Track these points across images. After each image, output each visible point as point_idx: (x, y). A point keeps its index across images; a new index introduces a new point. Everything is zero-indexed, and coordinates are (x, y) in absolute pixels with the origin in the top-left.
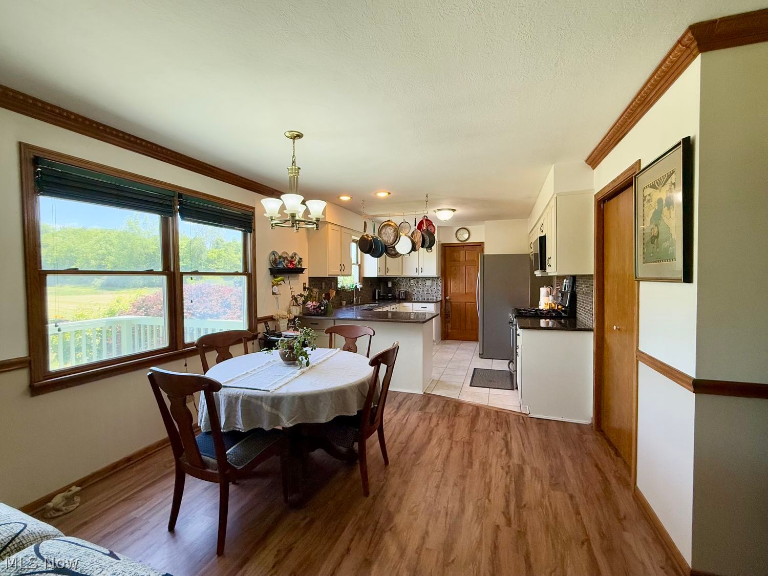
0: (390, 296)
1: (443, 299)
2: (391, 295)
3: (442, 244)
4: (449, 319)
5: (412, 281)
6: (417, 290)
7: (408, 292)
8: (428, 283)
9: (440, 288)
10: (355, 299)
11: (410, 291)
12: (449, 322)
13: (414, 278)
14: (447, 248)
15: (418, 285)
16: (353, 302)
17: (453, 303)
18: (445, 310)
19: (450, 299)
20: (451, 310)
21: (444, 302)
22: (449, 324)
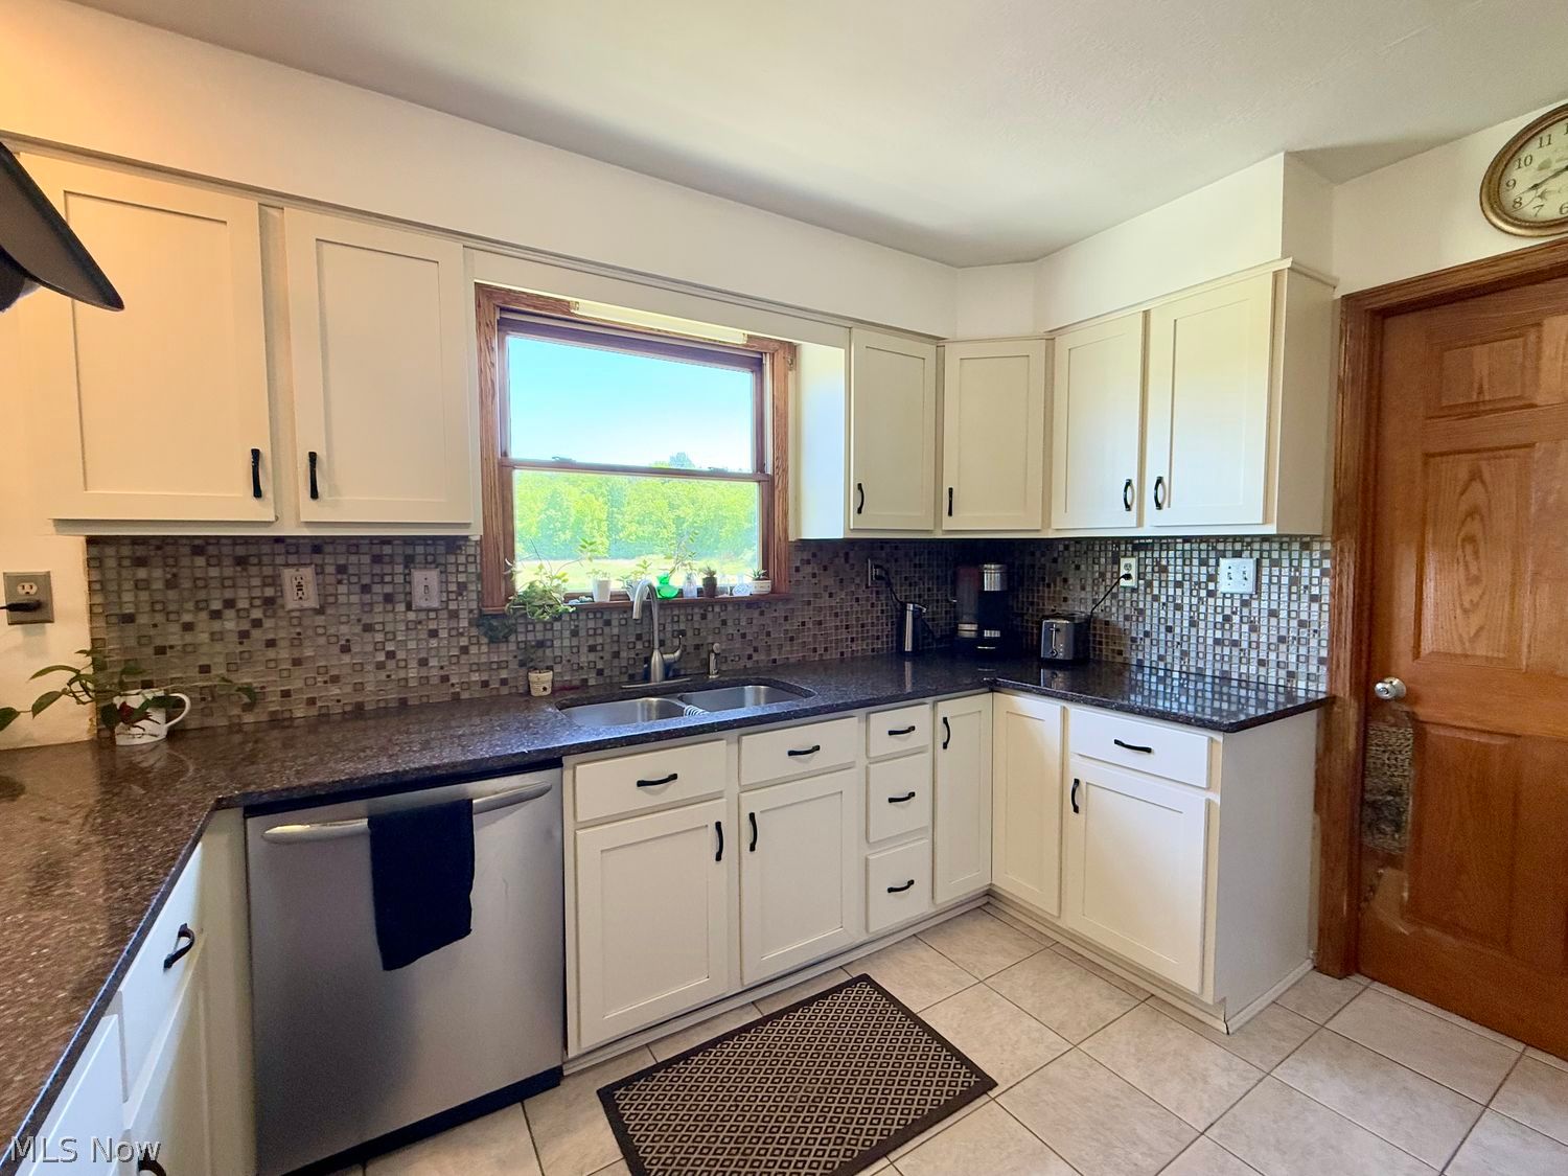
0: (990, 641)
1: (1344, 691)
2: (996, 634)
3: (1347, 298)
4: (1386, 841)
5: (1129, 564)
6: (1153, 613)
7: (1107, 623)
8: (1234, 576)
9: (1319, 616)
10: (656, 657)
11: (1117, 618)
12: (1391, 861)
13: (1137, 545)
14: (1397, 327)
15: (1164, 584)
16: (647, 677)
17: (1433, 731)
18: (1362, 765)
19: (1409, 697)
20: (1421, 782)
21: (1351, 714)
22: (1388, 873)
